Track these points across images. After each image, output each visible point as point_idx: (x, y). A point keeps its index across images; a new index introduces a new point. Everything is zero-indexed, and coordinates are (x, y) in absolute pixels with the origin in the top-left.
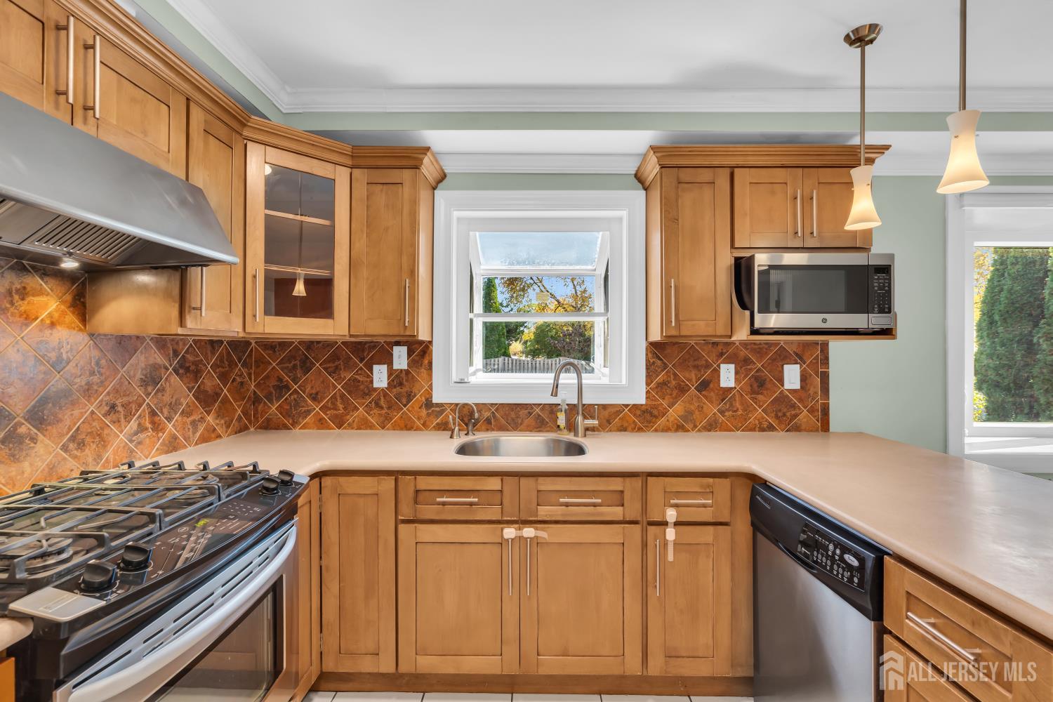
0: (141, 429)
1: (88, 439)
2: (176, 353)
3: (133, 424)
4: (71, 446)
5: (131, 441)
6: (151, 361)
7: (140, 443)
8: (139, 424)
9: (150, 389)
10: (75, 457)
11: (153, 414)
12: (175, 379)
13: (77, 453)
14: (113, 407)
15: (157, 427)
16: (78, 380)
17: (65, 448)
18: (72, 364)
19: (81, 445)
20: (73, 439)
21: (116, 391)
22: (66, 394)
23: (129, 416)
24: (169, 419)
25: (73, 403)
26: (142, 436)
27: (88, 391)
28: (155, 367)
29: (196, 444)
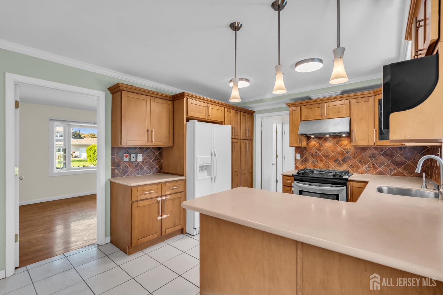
0: (369, 167)
1: (354, 167)
2: (382, 151)
3: (367, 166)
4: (351, 167)
5: (366, 169)
6: (373, 152)
7: (369, 170)
8: (369, 166)
9: (372, 159)
10: (351, 169)
11: (373, 164)
12: (382, 157)
13: (352, 169)
14: (361, 161)
15: (375, 168)
16: (352, 155)
17: (349, 167)
18: (350, 152)
19: (353, 167)
20: (351, 166)
21: (361, 158)
22: (349, 157)
23: (365, 164)
24: (380, 167)
25: (351, 159)
26: (370, 169)
27: (354, 157)
28: (374, 154)
29: (392, 175)
